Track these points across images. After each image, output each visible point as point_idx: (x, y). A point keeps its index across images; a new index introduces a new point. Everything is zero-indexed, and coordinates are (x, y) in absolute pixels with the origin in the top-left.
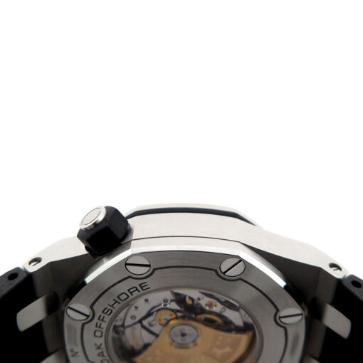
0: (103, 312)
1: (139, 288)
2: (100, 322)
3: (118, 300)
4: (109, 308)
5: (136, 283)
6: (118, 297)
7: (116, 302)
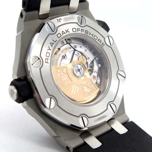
0: (86, 31)
1: (101, 43)
2: (81, 30)
3: (93, 36)
4: (89, 33)
5: (103, 41)
6: (95, 36)
7: (93, 35)
